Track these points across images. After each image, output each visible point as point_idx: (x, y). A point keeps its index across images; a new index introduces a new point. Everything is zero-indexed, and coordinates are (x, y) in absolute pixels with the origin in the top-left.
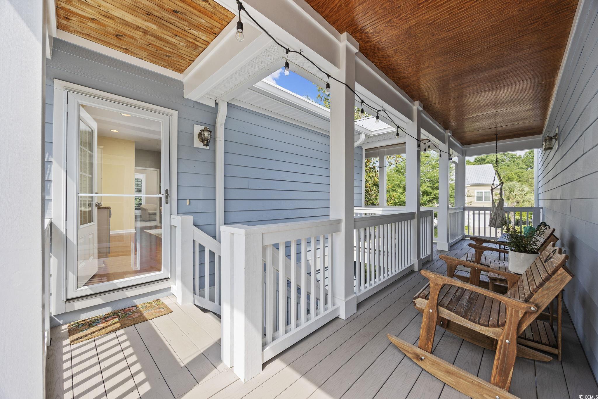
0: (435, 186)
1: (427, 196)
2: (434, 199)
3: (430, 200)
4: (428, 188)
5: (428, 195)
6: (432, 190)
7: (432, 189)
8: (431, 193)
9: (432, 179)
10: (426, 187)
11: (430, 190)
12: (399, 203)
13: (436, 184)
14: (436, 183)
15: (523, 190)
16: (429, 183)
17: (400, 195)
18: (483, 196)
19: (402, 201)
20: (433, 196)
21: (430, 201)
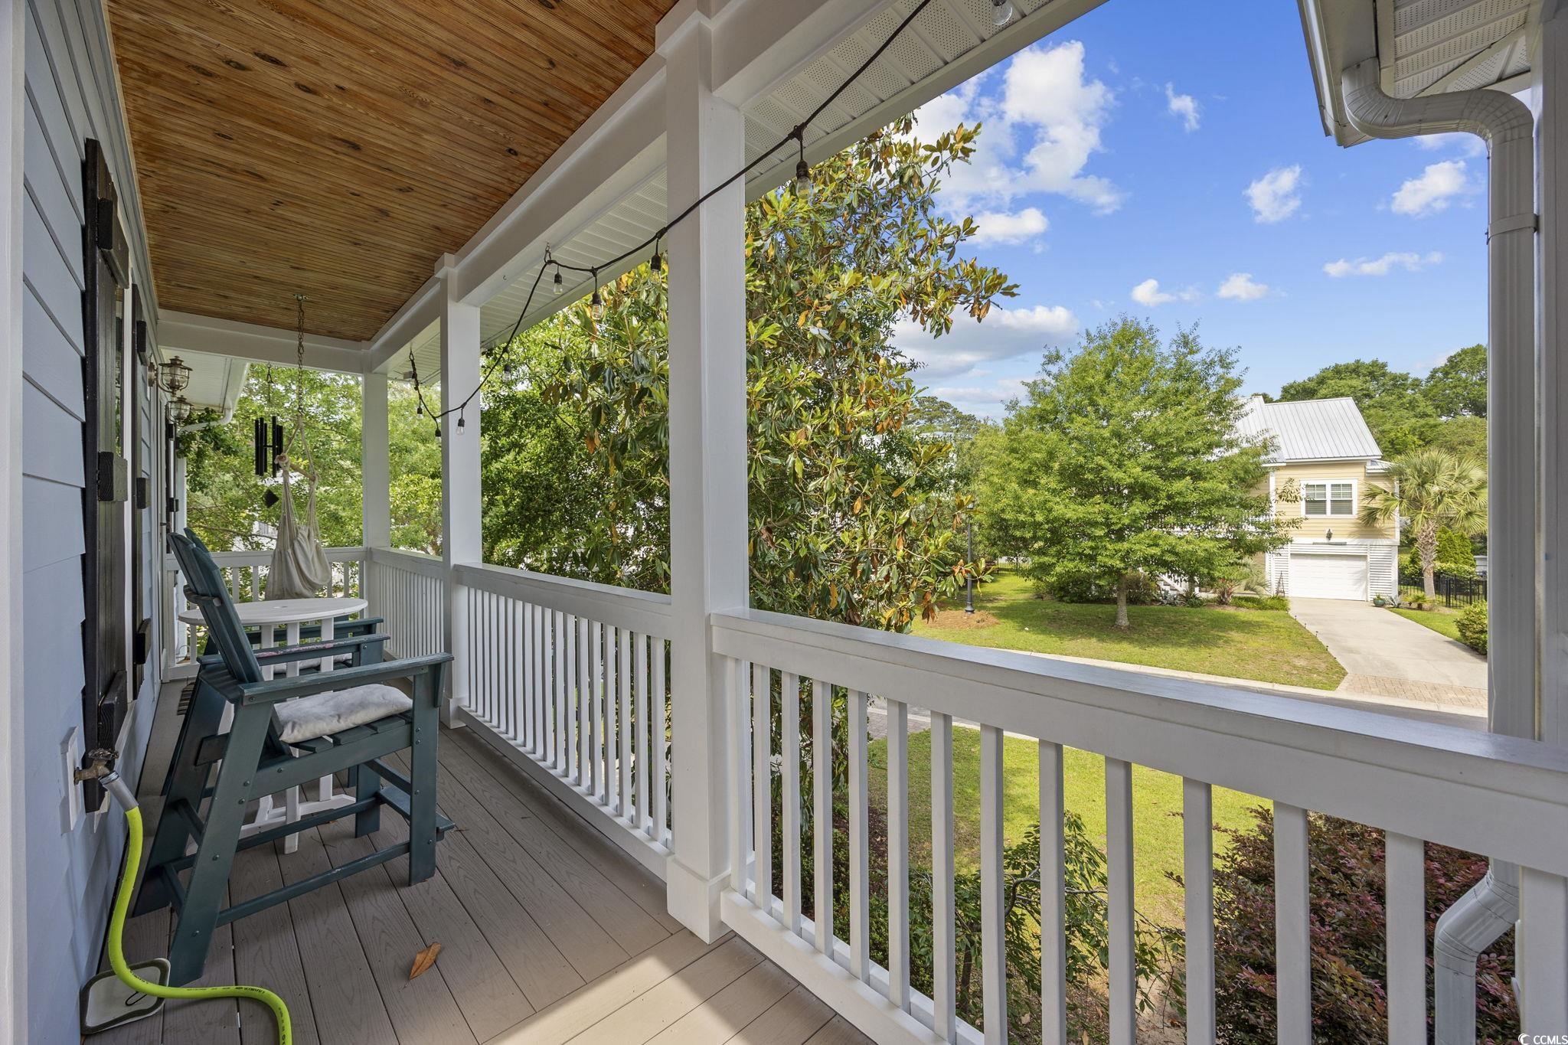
0: (1172, 465)
1: (1143, 499)
2: (1166, 510)
3: (1154, 513)
4: (1147, 474)
5: (1146, 497)
6: (1161, 482)
7: (1162, 476)
8: (1157, 490)
9: (1160, 442)
10: (1139, 469)
11: (1152, 478)
12: (1046, 526)
13: (1177, 459)
14: (1176, 455)
15: (1465, 478)
16: (1149, 455)
17: (1048, 496)
18: (1329, 498)
19: (1056, 519)
20: (1164, 502)
21: (1153, 517)
